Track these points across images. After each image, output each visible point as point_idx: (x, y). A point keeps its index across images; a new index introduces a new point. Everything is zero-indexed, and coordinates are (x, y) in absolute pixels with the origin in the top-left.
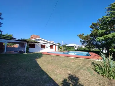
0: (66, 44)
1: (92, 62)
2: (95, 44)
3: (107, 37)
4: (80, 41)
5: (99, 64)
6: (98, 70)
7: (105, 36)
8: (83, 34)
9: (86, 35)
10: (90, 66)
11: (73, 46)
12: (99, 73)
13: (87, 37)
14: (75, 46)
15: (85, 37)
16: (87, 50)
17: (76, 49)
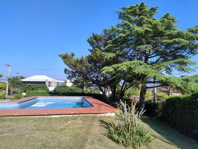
0: (20, 75)
1: (100, 120)
2: (95, 79)
3: (120, 69)
4: (66, 71)
5: (111, 123)
6: (116, 137)
7: (115, 66)
8: (73, 55)
9: (79, 59)
10: (98, 130)
11: (44, 83)
12: (117, 142)
13: (81, 61)
14: (50, 83)
15: (77, 62)
16: (76, 91)
17: (51, 89)
